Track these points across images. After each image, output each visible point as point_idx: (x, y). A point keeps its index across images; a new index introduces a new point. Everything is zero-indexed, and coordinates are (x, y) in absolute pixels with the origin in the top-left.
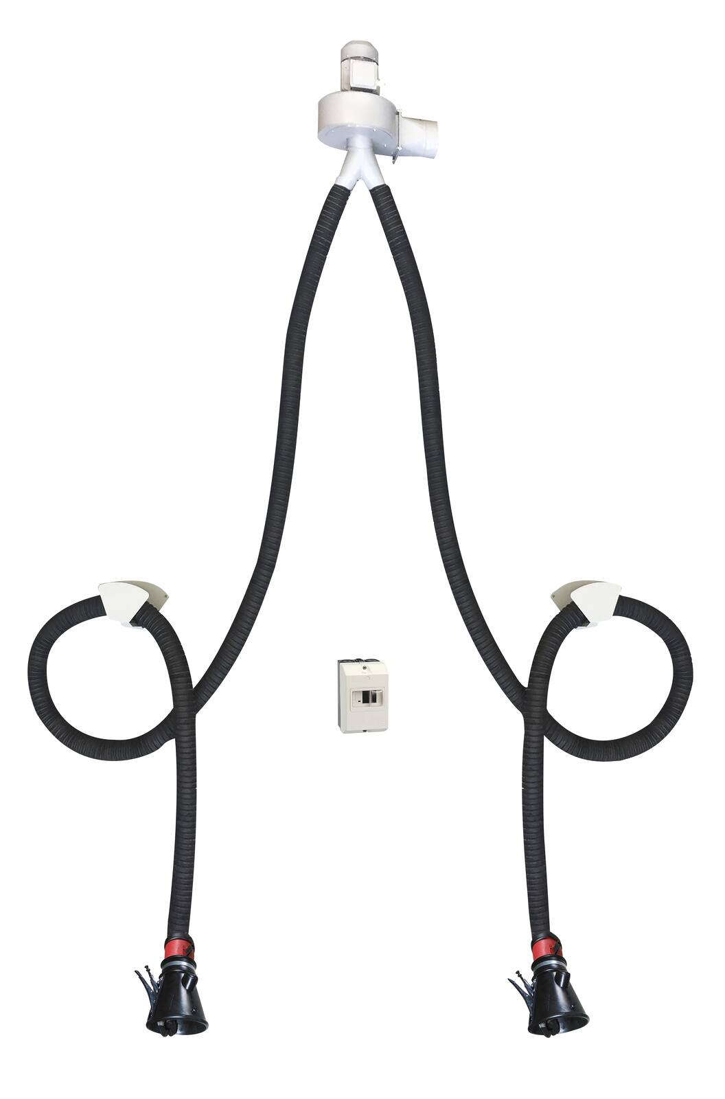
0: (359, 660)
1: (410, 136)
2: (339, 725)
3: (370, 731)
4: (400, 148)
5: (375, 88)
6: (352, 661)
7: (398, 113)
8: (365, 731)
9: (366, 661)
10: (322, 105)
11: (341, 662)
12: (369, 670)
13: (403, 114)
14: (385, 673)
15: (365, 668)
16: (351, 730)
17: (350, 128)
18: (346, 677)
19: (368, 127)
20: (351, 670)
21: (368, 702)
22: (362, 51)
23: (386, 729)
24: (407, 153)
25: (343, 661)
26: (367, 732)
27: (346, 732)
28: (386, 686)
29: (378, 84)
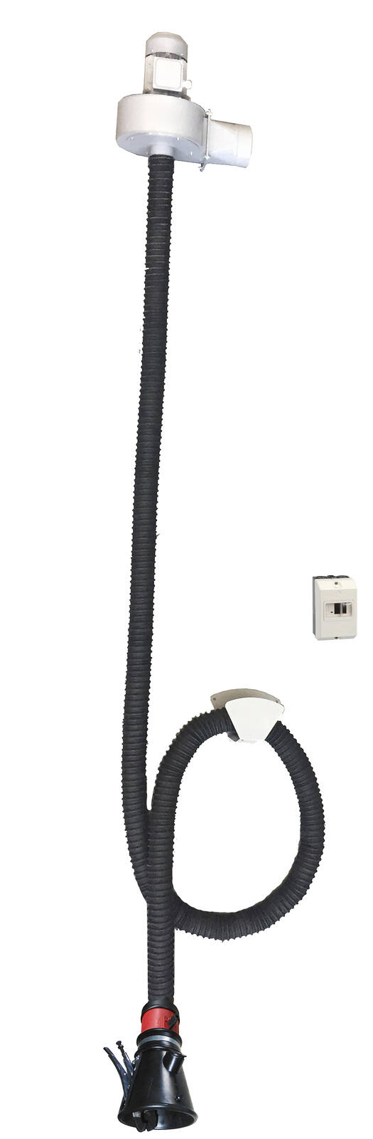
0: (331, 577)
1: (220, 142)
2: (314, 632)
3: (340, 638)
4: (207, 157)
5: (180, 90)
6: (325, 577)
7: (207, 117)
8: (337, 638)
9: (338, 577)
10: (121, 106)
11: (315, 578)
12: (340, 585)
13: (214, 115)
14: (354, 588)
15: (336, 583)
16: (325, 637)
17: (152, 135)
18: (320, 591)
19: (170, 135)
20: (324, 585)
21: (339, 613)
22: (168, 46)
23: (353, 637)
24: (216, 161)
25: (318, 578)
26: (338, 640)
27: (320, 639)
28: (355, 600)
29: (186, 84)
